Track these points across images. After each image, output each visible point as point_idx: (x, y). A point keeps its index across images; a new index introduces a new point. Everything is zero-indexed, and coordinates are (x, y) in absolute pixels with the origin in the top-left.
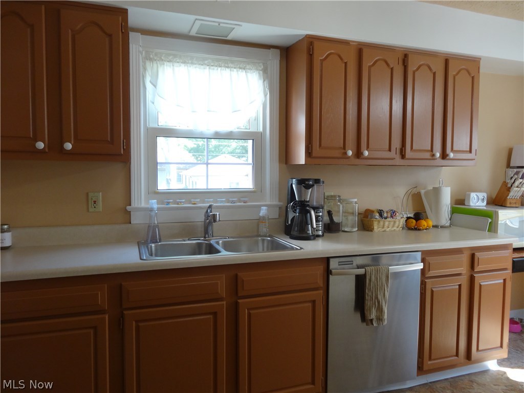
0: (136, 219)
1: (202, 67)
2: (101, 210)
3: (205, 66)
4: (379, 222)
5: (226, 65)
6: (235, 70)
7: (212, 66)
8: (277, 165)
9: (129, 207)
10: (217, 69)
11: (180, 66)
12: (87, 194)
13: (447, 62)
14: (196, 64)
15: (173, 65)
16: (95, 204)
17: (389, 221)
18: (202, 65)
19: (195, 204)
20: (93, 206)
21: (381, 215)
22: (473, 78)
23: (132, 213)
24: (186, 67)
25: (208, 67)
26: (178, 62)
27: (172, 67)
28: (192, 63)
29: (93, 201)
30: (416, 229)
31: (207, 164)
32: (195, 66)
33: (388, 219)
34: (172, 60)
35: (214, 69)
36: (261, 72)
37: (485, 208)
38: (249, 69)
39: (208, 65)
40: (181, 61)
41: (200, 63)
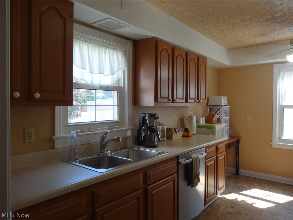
0: (58, 145)
1: (95, 45)
2: (34, 141)
3: (96, 45)
4: (175, 134)
5: (108, 46)
6: (111, 50)
7: (100, 45)
8: (131, 106)
9: (54, 137)
10: (102, 48)
11: (83, 43)
12: (24, 130)
13: (198, 58)
14: (91, 43)
15: (79, 42)
16: (30, 137)
17: (178, 134)
18: (95, 44)
19: (92, 131)
20: (28, 139)
21: (175, 131)
22: (205, 66)
23: (56, 141)
24: (86, 44)
25: (98, 46)
26: (82, 41)
27: (78, 43)
28: (90, 42)
29: (28, 135)
30: (188, 136)
31: (96, 106)
32: (91, 44)
33: (177, 133)
34: (79, 38)
35: (101, 48)
36: (123, 53)
37: (204, 124)
38: (117, 50)
39: (98, 45)
40: (84, 40)
41: (94, 42)
